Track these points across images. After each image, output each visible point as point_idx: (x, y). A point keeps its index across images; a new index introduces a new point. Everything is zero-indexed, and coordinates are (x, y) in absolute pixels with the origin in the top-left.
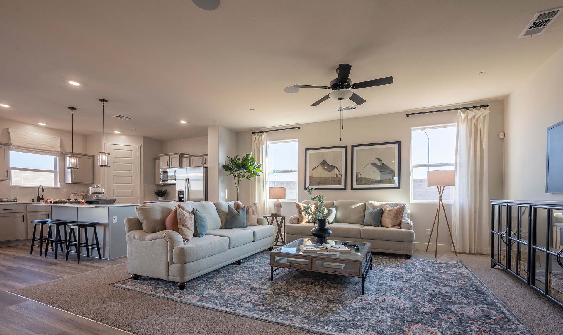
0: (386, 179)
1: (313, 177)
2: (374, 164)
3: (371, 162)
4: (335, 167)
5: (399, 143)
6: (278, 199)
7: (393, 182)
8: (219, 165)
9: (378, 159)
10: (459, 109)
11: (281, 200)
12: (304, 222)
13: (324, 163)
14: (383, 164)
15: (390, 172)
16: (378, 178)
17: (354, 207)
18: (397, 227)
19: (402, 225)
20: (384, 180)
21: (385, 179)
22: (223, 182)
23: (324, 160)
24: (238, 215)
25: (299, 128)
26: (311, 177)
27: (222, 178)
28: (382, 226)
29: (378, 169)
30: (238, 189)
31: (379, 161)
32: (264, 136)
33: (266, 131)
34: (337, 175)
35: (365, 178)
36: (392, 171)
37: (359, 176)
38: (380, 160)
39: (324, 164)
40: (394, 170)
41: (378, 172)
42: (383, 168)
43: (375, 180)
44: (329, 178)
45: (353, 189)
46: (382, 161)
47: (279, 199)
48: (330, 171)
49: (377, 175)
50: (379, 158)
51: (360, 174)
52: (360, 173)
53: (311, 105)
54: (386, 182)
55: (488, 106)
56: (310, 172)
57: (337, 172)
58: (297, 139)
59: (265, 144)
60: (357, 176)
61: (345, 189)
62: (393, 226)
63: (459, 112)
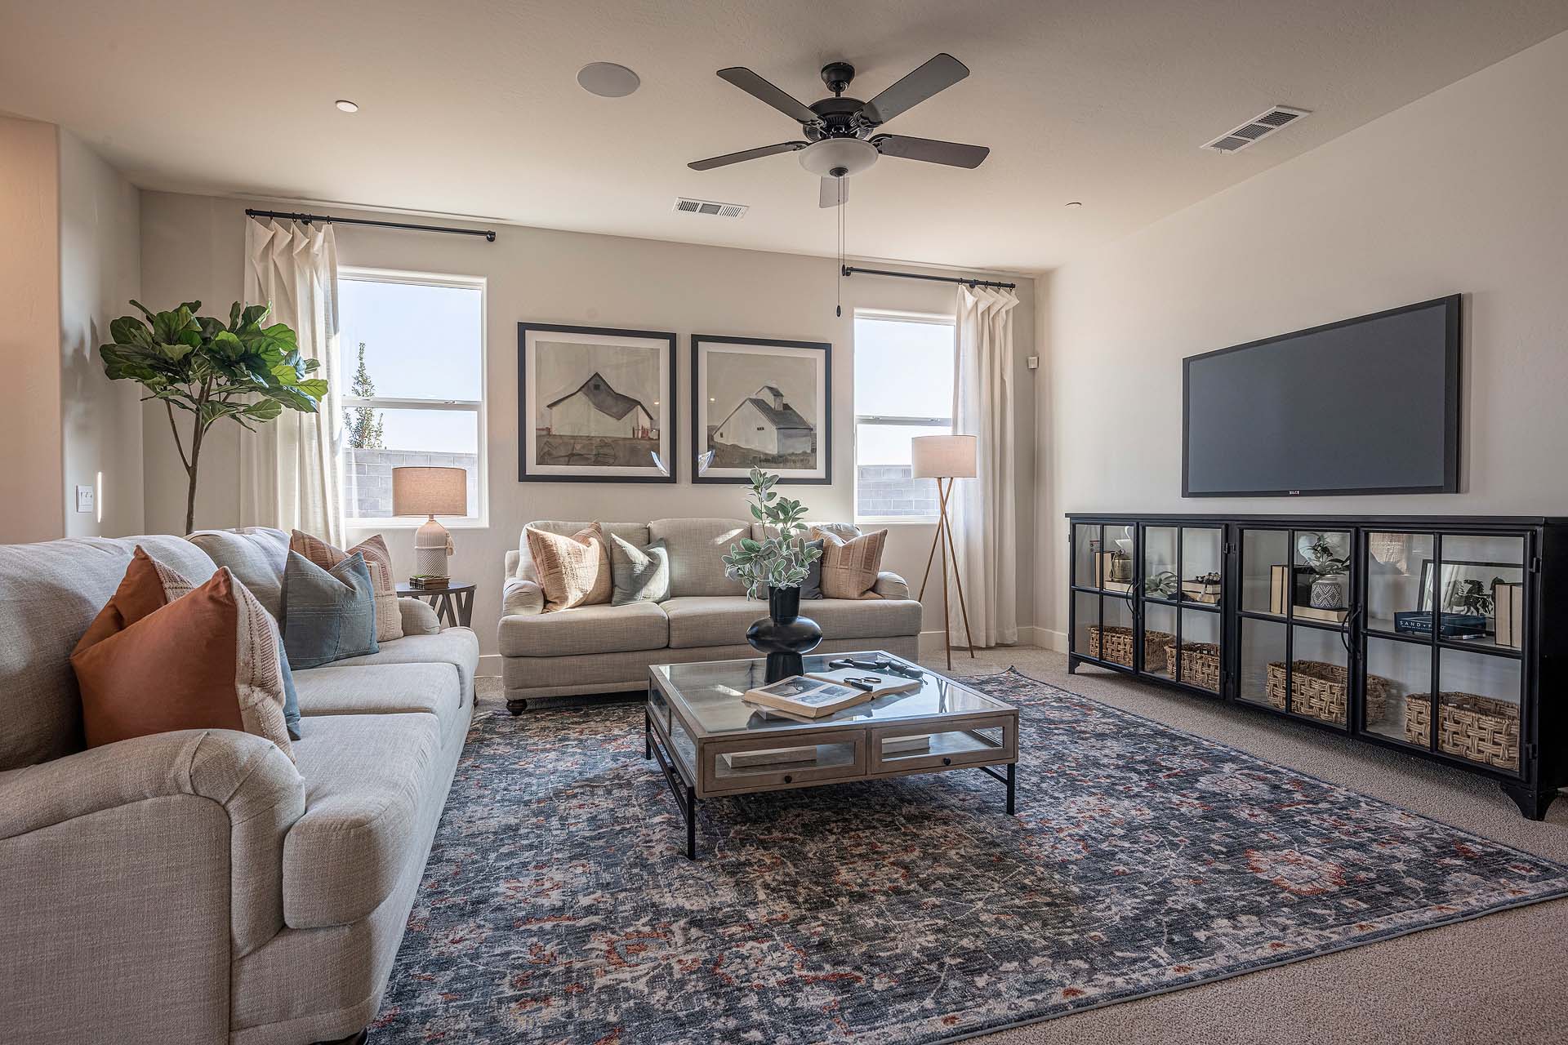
0: (796, 452)
1: (554, 432)
2: (760, 404)
3: (754, 397)
4: (639, 403)
5: (827, 347)
6: (431, 516)
7: (812, 463)
8: (63, 337)
9: (771, 389)
10: (961, 281)
11: (446, 523)
12: (571, 601)
13: (595, 387)
14: (786, 407)
15: (806, 431)
16: (772, 449)
17: (720, 540)
18: (871, 594)
19: (884, 589)
20: (789, 455)
21: (791, 451)
22: (83, 429)
23: (597, 374)
24: (351, 593)
25: (491, 237)
26: (545, 434)
27: (77, 408)
28: (825, 597)
29: (773, 421)
30: (192, 471)
31: (775, 395)
32: (322, 238)
33: (329, 220)
34: (644, 431)
35: (734, 446)
36: (810, 430)
37: (715, 440)
38: (777, 394)
39: (597, 387)
40: (815, 426)
41: (771, 430)
42: (785, 418)
43: (766, 454)
44: (616, 440)
45: (696, 479)
46: (782, 396)
47: (436, 518)
48: (619, 417)
49: (769, 441)
50: (774, 386)
51: (718, 433)
52: (720, 431)
53: (690, 165)
54: (794, 462)
55: (1012, 286)
56: (540, 416)
57: (645, 422)
58: (484, 281)
59: (324, 275)
60: (710, 438)
61: (672, 479)
62: (862, 595)
63: (963, 288)
